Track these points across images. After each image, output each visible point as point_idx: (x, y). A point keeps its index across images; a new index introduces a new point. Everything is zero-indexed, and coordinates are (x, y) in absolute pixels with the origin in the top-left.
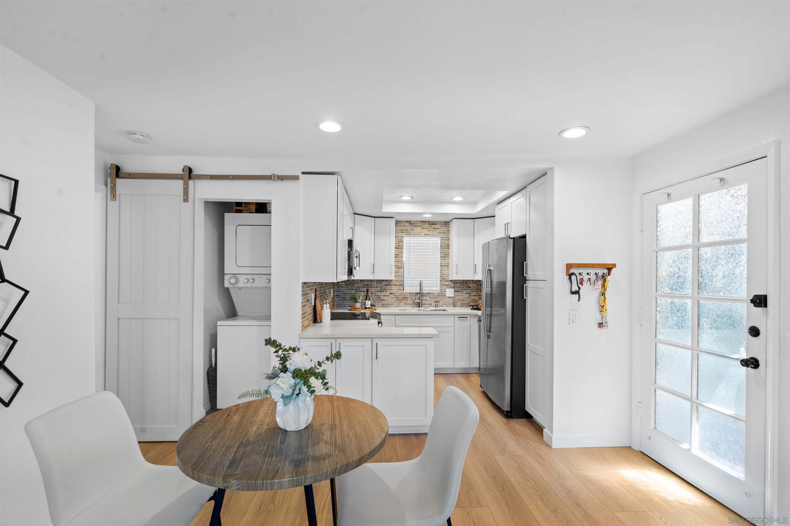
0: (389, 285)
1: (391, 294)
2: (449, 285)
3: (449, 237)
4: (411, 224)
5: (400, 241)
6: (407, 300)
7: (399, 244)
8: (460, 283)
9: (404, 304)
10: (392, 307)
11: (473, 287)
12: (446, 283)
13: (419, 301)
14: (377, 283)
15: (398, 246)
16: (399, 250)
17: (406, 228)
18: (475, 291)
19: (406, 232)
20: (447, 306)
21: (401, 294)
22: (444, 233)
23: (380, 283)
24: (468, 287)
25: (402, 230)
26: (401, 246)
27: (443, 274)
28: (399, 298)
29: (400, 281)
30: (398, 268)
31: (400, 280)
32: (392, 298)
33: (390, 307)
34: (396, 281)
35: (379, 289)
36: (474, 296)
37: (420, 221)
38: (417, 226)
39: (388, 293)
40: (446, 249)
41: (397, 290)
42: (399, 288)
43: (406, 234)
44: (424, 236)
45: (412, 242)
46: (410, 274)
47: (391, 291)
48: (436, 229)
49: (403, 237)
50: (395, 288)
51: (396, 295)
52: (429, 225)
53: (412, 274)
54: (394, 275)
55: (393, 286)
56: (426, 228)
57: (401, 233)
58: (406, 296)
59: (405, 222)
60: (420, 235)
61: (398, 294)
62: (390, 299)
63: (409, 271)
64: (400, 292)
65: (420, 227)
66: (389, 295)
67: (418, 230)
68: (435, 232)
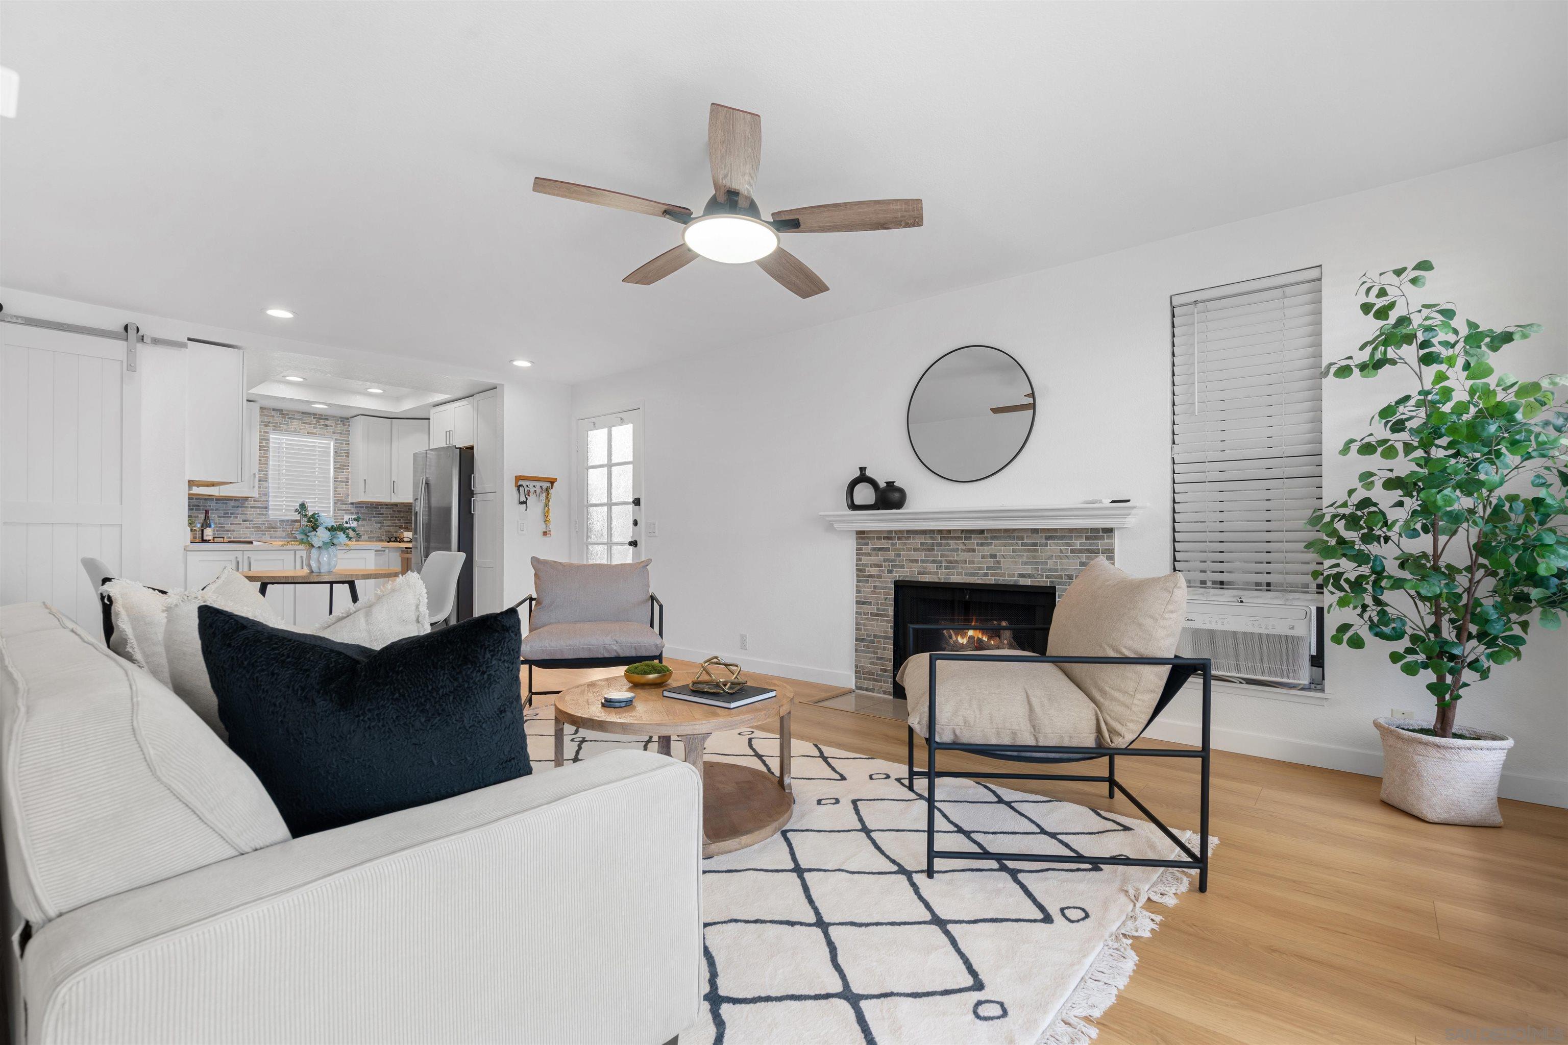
0: (244, 506)
1: (243, 520)
2: (348, 510)
3: (349, 441)
4: (283, 414)
5: (265, 440)
6: (276, 531)
7: (264, 443)
8: (366, 507)
9: (271, 538)
11: (387, 514)
12: (344, 507)
15: (261, 446)
16: (262, 453)
17: (273, 420)
18: (390, 520)
19: (274, 426)
21: (264, 521)
22: (341, 433)
23: (223, 503)
24: (378, 514)
25: (266, 422)
26: (264, 447)
27: (339, 494)
28: (260, 528)
29: (262, 501)
30: (263, 480)
31: (261, 499)
32: (246, 528)
35: (221, 513)
36: (389, 526)
37: (299, 412)
38: (294, 419)
39: (240, 521)
40: (343, 456)
41: (257, 515)
42: (259, 512)
43: (273, 428)
44: (306, 434)
45: (285, 442)
46: (280, 490)
47: (246, 517)
48: (327, 426)
49: (269, 432)
50: (253, 512)
51: (254, 522)
52: (315, 420)
53: (285, 491)
54: (254, 490)
55: (251, 508)
56: (310, 423)
57: (266, 426)
58: (274, 524)
59: (273, 411)
60: (300, 433)
61: (259, 521)
62: (244, 528)
63: (280, 487)
64: (263, 518)
65: (299, 420)
66: (242, 522)
67: (296, 424)
68: (326, 430)
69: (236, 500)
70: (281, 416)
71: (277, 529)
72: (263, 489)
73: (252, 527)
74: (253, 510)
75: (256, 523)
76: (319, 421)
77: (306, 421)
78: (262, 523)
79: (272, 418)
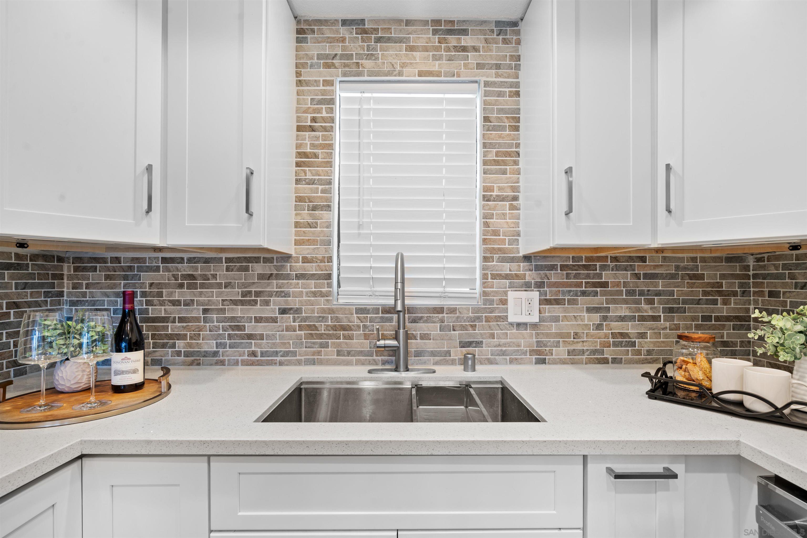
0: (278, 277)
1: (283, 311)
2: (517, 276)
3: (517, 85)
4: (365, 31)
5: (321, 102)
6: (350, 338)
7: (315, 111)
8: (563, 267)
10: (289, 363)
11: (618, 284)
12: (506, 268)
13: (394, 343)
14: (228, 269)
15: (314, 120)
16: (317, 138)
17: (344, 48)
18: (626, 302)
19: (346, 66)
20: (511, 361)
21: (323, 311)
22: (498, 67)
23: (242, 269)
24: (595, 285)
25: (326, 56)
26: (324, 120)
27: (496, 233)
28: (316, 328)
29: (322, 261)
30: (314, 208)
31: (320, 256)
32: (288, 329)
33: (281, 364)
34: (305, 260)
35: (236, 293)
36: (622, 319)
37: (399, 21)
38: (389, 40)
39: (273, 311)
40: (503, 128)
41: (309, 297)
42: (313, 290)
43: (344, 75)
44: (417, 78)
45: (369, 107)
46: (361, 232)
47: (286, 302)
48: (464, 49)
49: (330, 83)
50: (300, 289)
51: (303, 315)
52: (437, 37)
53: (373, 232)
54: (296, 235)
55: (295, 281)
56: (426, 49)
57: (320, 68)
58: (345, 320)
59: (342, 26)
60: (402, 76)
61: (313, 311)
62: (283, 331)
63: (361, 223)
64: (322, 303)
65: (400, 43)
66: (279, 316)
67: (393, 54)
68: (462, 62)
69: (266, 260)
70: (360, 38)
71: (351, 330)
72: (318, 229)
73: (300, 326)
74: (298, 284)
75: (306, 317)
76: (446, 40)
77: (416, 43)
78: (320, 317)
79: (340, 45)
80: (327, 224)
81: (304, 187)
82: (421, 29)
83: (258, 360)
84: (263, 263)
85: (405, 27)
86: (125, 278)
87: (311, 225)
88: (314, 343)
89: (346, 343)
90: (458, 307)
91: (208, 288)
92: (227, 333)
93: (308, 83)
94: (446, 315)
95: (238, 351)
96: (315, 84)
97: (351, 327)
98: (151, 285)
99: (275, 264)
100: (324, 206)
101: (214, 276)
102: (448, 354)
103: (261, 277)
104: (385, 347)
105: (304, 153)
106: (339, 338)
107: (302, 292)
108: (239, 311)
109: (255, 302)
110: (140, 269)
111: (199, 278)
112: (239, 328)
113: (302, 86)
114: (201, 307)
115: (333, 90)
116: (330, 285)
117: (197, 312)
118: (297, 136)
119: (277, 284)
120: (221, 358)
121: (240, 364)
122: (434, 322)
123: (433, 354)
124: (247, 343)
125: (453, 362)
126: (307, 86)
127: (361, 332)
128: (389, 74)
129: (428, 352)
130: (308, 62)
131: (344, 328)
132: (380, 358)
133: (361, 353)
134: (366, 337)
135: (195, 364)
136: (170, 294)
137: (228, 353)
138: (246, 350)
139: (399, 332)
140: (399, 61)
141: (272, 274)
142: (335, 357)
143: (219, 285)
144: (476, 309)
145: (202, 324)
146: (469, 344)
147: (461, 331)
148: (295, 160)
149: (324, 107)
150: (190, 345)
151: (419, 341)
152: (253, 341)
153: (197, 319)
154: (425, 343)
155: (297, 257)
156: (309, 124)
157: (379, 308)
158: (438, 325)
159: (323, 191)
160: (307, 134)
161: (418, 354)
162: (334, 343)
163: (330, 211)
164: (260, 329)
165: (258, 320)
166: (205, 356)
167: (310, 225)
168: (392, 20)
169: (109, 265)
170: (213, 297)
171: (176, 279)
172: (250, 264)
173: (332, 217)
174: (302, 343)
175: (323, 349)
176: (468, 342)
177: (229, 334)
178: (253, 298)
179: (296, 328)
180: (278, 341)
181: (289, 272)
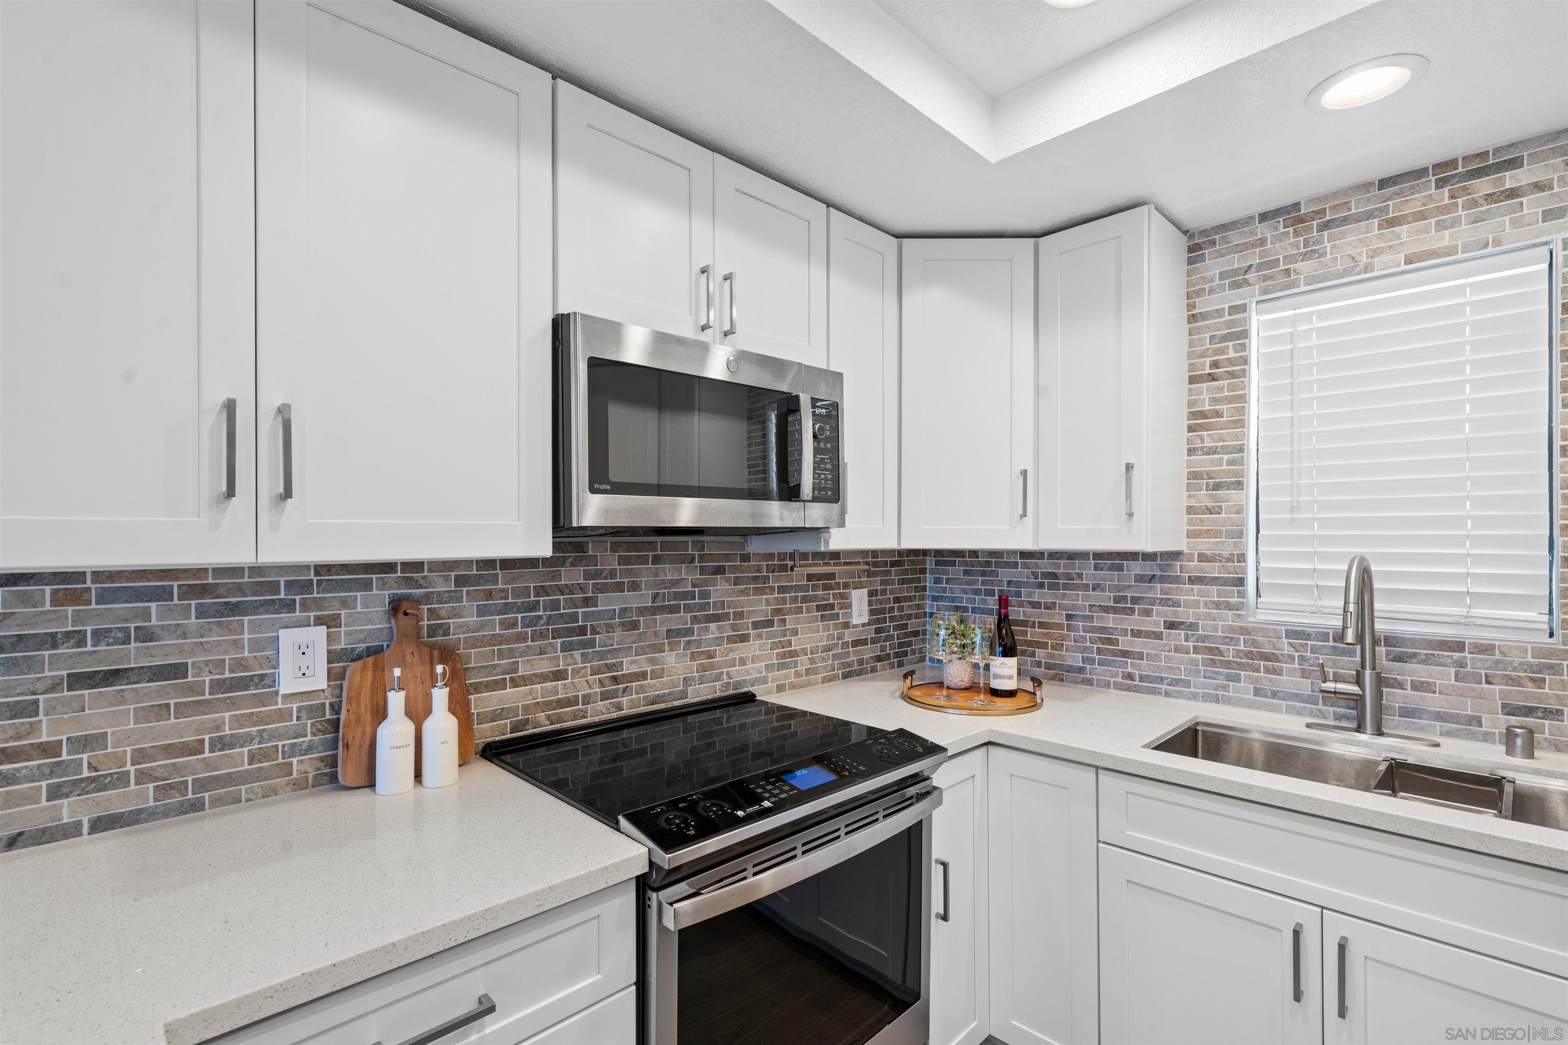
0: (1162, 579)
1: (1171, 625)
4: (1301, 220)
5: (1225, 339)
6: (1277, 672)
7: (1216, 352)
10: (1179, 695)
13: (1354, 689)
16: (1221, 389)
17: (1262, 255)
19: (1266, 278)
21: (1232, 629)
25: (1235, 272)
26: (1231, 362)
28: (1220, 653)
29: (1230, 559)
30: (1217, 487)
31: (1225, 553)
32: (1177, 649)
33: (1167, 694)
34: (1203, 558)
37: (1365, 187)
38: (1345, 221)
39: (1157, 624)
41: (1209, 608)
42: (1216, 599)
43: (1265, 292)
44: (1404, 267)
45: (1310, 327)
46: (1296, 516)
47: (1175, 614)
48: (1512, 193)
49: (1242, 308)
50: (1196, 598)
51: (1201, 632)
52: (1446, 189)
53: (1317, 516)
54: (1188, 524)
55: (1187, 586)
56: (1421, 216)
57: (1224, 291)
58: (1267, 645)
59: (1259, 223)
60: (1372, 270)
61: (1215, 629)
62: (1170, 651)
63: (1295, 504)
64: (1229, 619)
65: (1368, 219)
66: (1164, 631)
67: (1354, 241)
68: (1507, 218)
69: (1147, 557)
70: (1291, 232)
71: (1278, 661)
72: (1223, 515)
73: (1194, 647)
74: (1192, 590)
75: (1205, 635)
76: (1468, 189)
77: (1400, 211)
78: (1226, 637)
79: (1257, 250)
80: (1237, 508)
81: (1200, 459)
82: (1412, 185)
83: (1136, 686)
84: (1143, 560)
85: (1377, 192)
86: (983, 574)
87: (1212, 511)
88: (1217, 673)
89: (1270, 680)
90: (1497, 643)
91: (1072, 590)
92: (1095, 646)
93: (1204, 316)
94: (1469, 656)
95: (1110, 671)
96: (1217, 315)
97: (1277, 657)
98: (1009, 582)
99: (1159, 562)
100: (1232, 483)
101: (1080, 576)
102: (1474, 722)
103: (1140, 578)
104: (1335, 693)
105: (1201, 412)
106: (1257, 670)
107: (1198, 601)
108: (1110, 621)
109: (1132, 611)
110: (998, 565)
111: (1062, 577)
112: (1110, 641)
113: (1196, 322)
114: (1065, 612)
115: (1245, 318)
116: (1242, 594)
117: (1059, 617)
118: (1190, 390)
119: (1161, 589)
120: (1088, 676)
121: (1112, 687)
122: (1444, 665)
123: (1440, 717)
124: (1121, 661)
125: (1487, 737)
126: (1205, 320)
127: (1296, 666)
128: (1345, 273)
129: (1429, 712)
130: (1206, 286)
131: (1266, 657)
132: (1331, 709)
133: (1296, 697)
134: (1305, 674)
135: (1058, 678)
136: (1030, 594)
137: (1096, 671)
138: (1120, 670)
139: (1364, 673)
140: (1364, 250)
141: (1154, 576)
142: (1252, 696)
143: (1086, 587)
144: (1544, 651)
145: (1065, 632)
146: (1529, 711)
147: (1507, 685)
148: (1186, 423)
149: (1230, 344)
150: (1051, 656)
151: (1409, 692)
152: (1129, 661)
153: (1060, 626)
154: (1421, 697)
155: (1191, 554)
156: (1208, 371)
157: (1329, 633)
158: (1452, 671)
159: (1230, 463)
160: (1204, 385)
161: (1407, 712)
162: (1250, 677)
163: (1242, 489)
164: (1138, 645)
165: (1136, 634)
166: (1068, 671)
167: (1210, 511)
168: (1350, 189)
169: (967, 559)
170: (1078, 600)
171: (1036, 578)
172: (1125, 562)
173: (1244, 499)
174: (1198, 671)
175: (1231, 683)
176: (1525, 707)
177: (1098, 648)
178: (1129, 605)
179: (1189, 650)
180: (1163, 664)
181: (1179, 574)
